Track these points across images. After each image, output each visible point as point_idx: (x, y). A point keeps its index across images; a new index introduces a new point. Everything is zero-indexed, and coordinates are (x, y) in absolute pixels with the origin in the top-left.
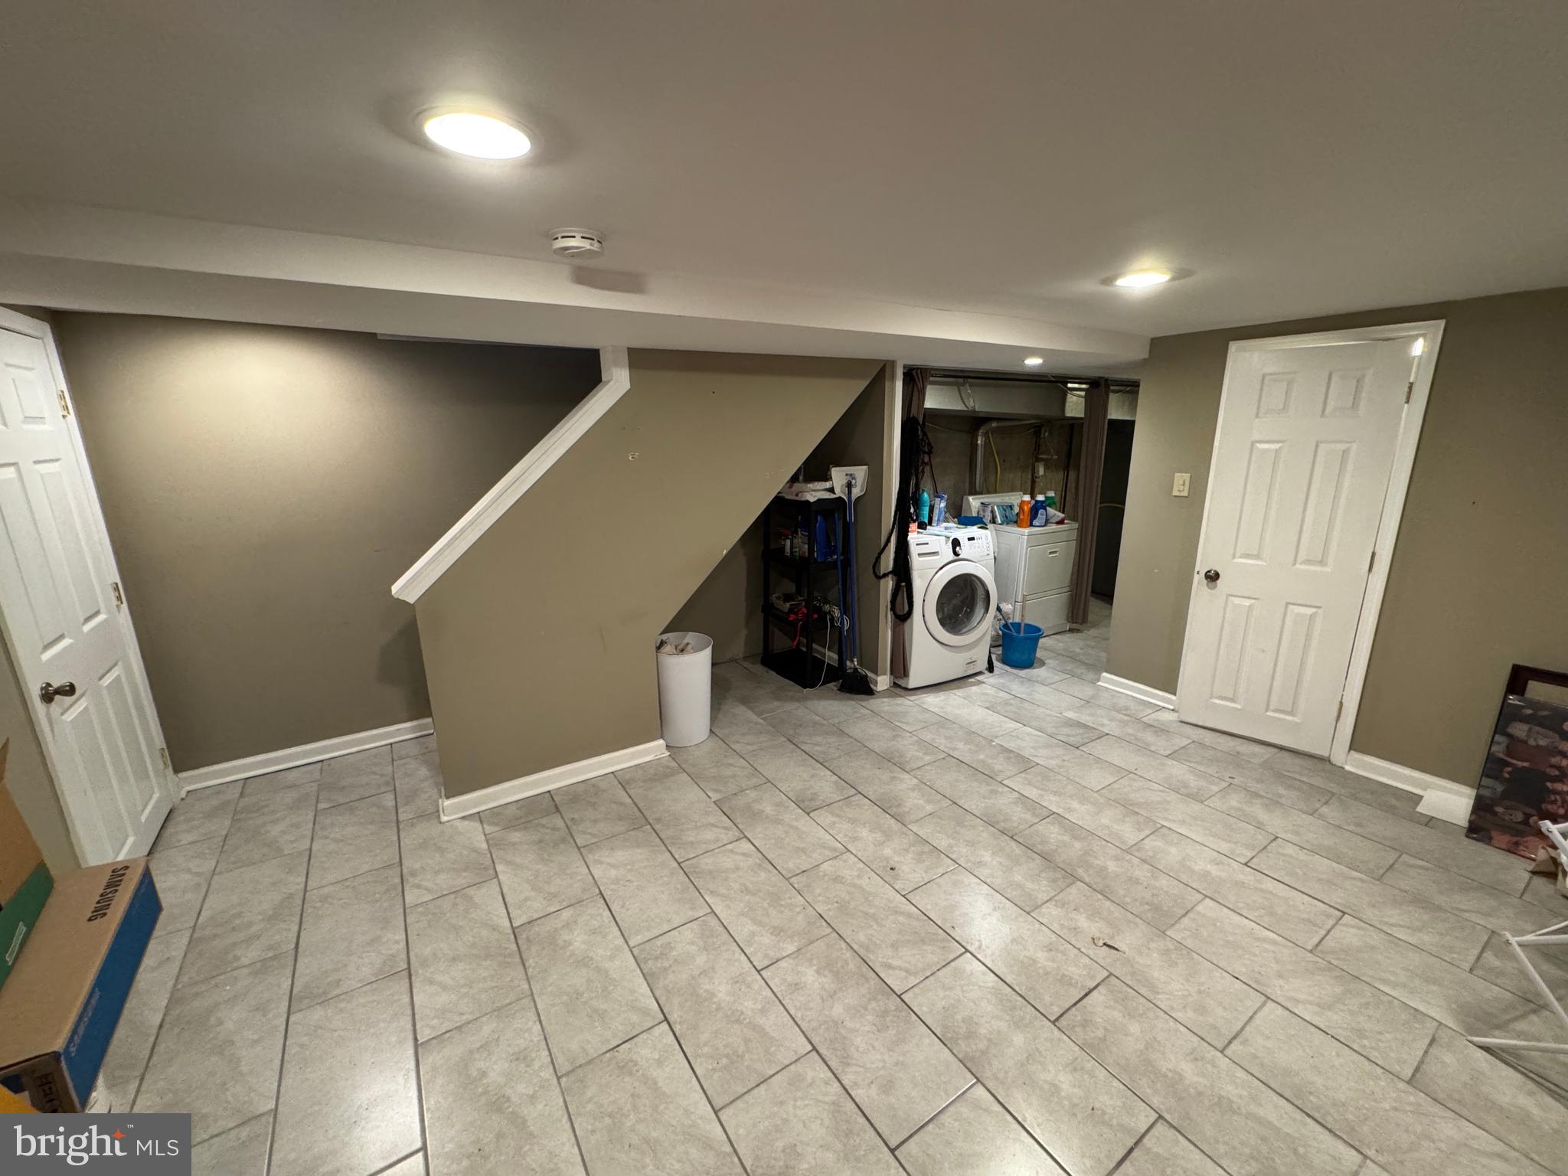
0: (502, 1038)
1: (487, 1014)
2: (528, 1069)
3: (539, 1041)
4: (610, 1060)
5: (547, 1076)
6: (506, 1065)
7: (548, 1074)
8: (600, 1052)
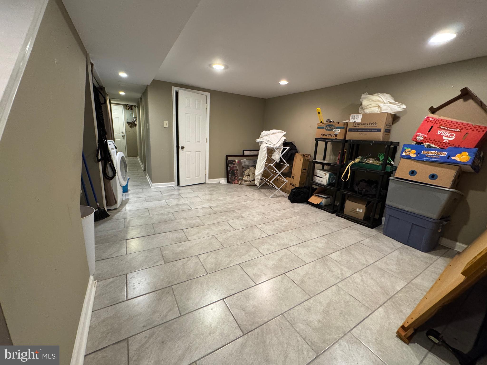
0: (304, 319)
1: (295, 330)
2: (312, 307)
3: (301, 306)
4: (301, 285)
5: (312, 301)
6: (313, 314)
7: (311, 301)
8: (299, 288)
